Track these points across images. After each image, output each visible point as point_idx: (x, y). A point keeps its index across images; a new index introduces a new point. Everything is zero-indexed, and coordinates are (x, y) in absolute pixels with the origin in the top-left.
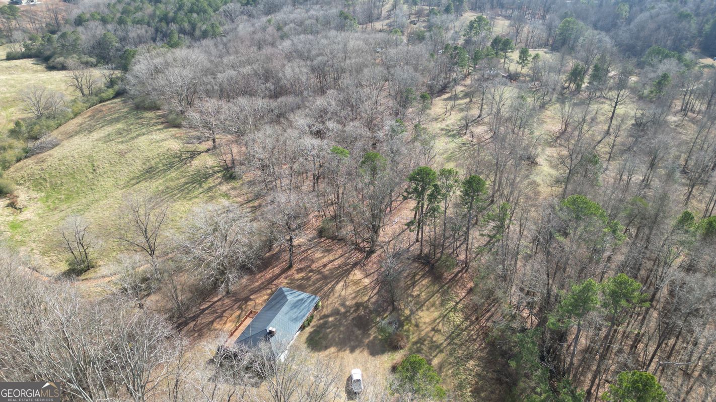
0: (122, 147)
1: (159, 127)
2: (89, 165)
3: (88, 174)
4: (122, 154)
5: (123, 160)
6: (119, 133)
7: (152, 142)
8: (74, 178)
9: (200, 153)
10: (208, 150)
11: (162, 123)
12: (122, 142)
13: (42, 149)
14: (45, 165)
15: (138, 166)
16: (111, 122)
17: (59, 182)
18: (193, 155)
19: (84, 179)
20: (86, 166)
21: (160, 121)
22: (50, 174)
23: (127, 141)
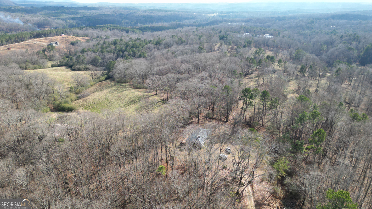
0: (118, 95)
1: (130, 88)
2: (106, 101)
3: (107, 104)
4: (119, 97)
5: (120, 99)
6: (114, 90)
7: (130, 93)
8: (101, 105)
9: (151, 96)
10: (154, 95)
11: (131, 87)
12: (118, 93)
13: (84, 96)
14: (87, 101)
15: (127, 100)
16: (109, 87)
17: (95, 107)
18: (149, 96)
19: (106, 105)
20: (105, 101)
21: (130, 86)
22: (91, 104)
23: (119, 93)
